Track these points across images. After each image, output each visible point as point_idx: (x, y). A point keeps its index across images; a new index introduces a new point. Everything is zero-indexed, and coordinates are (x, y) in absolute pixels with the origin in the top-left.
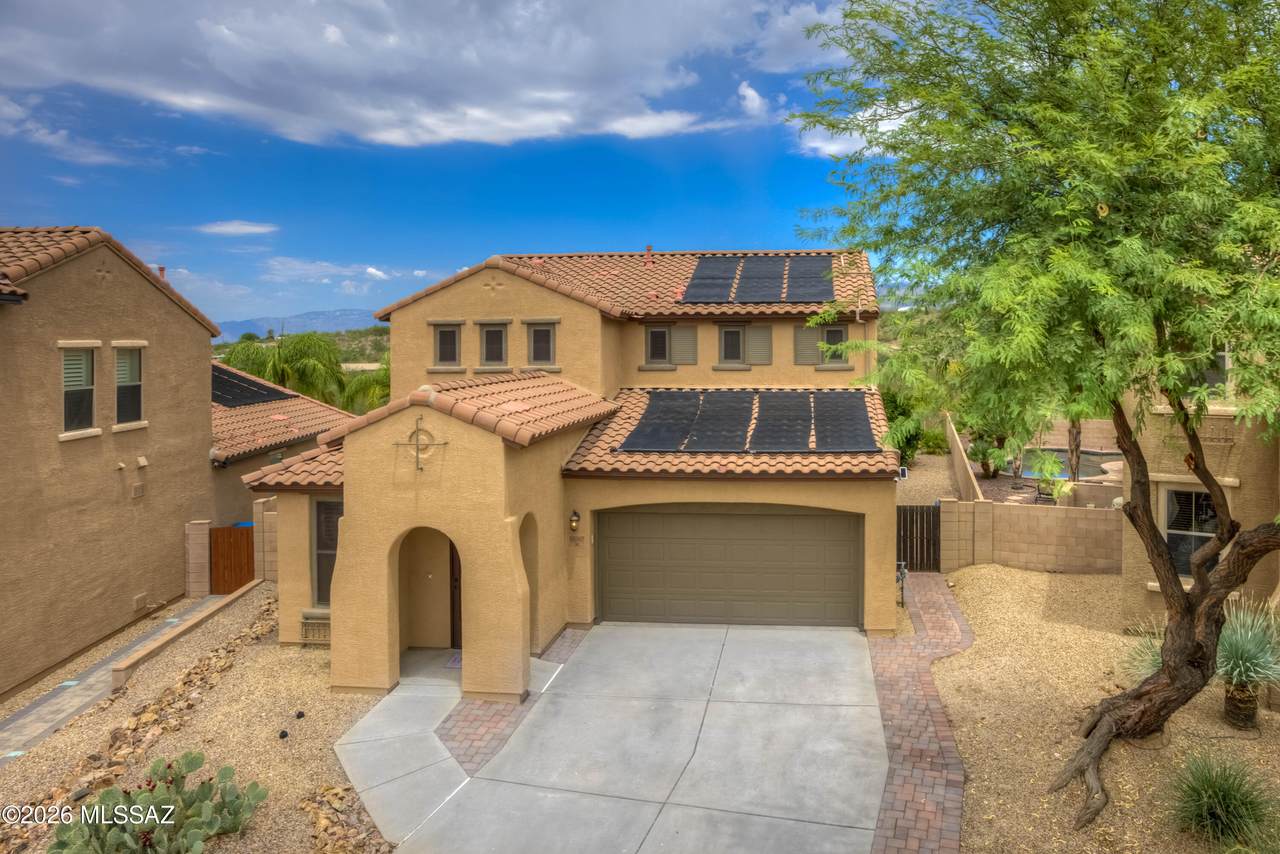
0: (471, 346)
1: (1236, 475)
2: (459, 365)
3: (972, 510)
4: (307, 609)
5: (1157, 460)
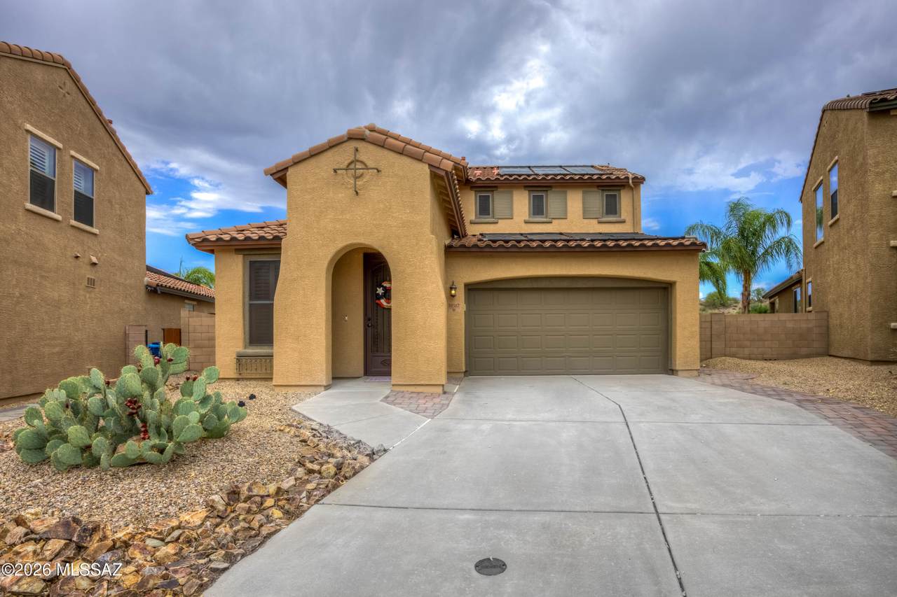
3: (709, 320)
4: (241, 349)
5: (896, 231)
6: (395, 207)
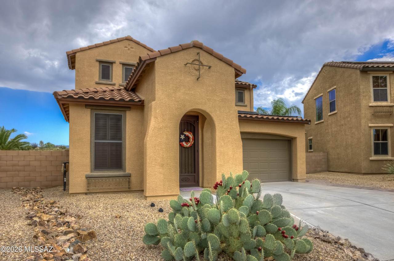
0: (118, 73)
1: (393, 124)
2: (112, 81)
4: (89, 173)
5: (371, 120)
6: (218, 90)
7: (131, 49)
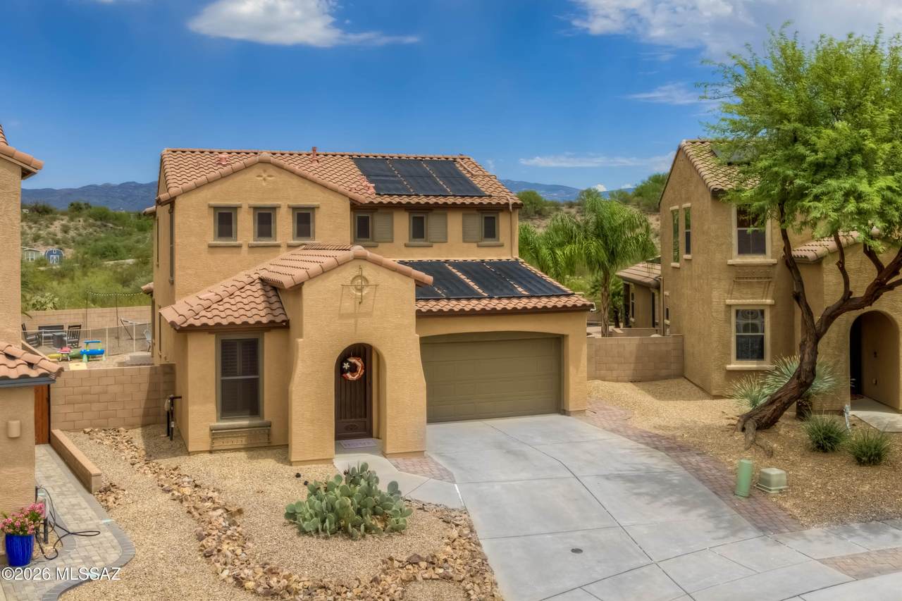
0: (245, 225)
1: (773, 298)
2: (236, 240)
4: (213, 423)
5: (730, 292)
7: (270, 178)
